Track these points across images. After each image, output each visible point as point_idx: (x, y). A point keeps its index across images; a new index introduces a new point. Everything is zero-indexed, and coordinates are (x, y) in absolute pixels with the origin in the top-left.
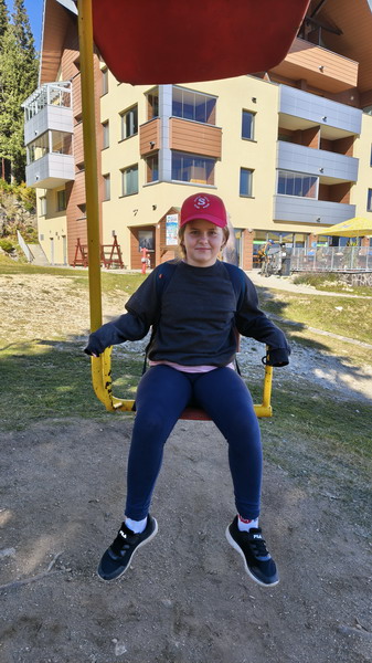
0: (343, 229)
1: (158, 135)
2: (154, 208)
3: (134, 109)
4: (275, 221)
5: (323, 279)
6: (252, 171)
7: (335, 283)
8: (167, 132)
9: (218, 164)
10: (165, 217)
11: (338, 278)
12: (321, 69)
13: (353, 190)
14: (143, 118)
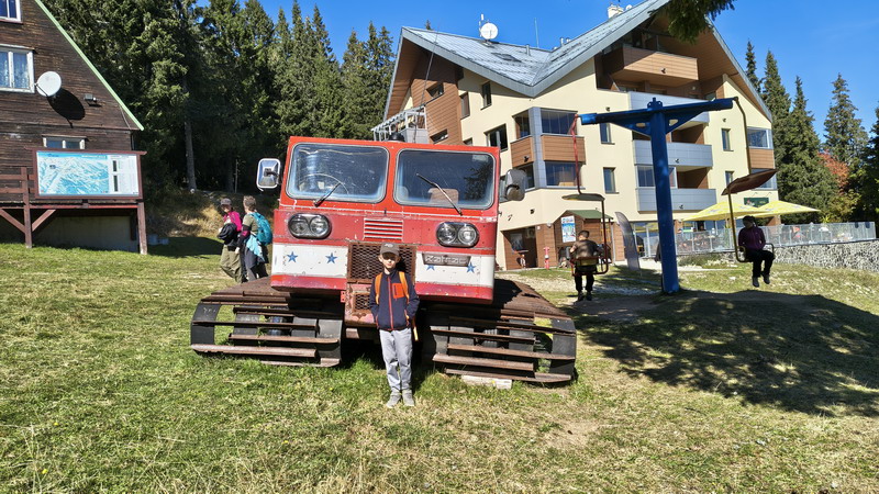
0: (712, 214)
1: (532, 150)
2: (532, 211)
3: (502, 129)
4: (640, 212)
5: (706, 259)
6: (613, 169)
7: (718, 262)
8: (540, 147)
9: (584, 166)
10: (560, 219)
11: (719, 258)
12: (663, 71)
13: (710, 174)
14: (512, 136)
